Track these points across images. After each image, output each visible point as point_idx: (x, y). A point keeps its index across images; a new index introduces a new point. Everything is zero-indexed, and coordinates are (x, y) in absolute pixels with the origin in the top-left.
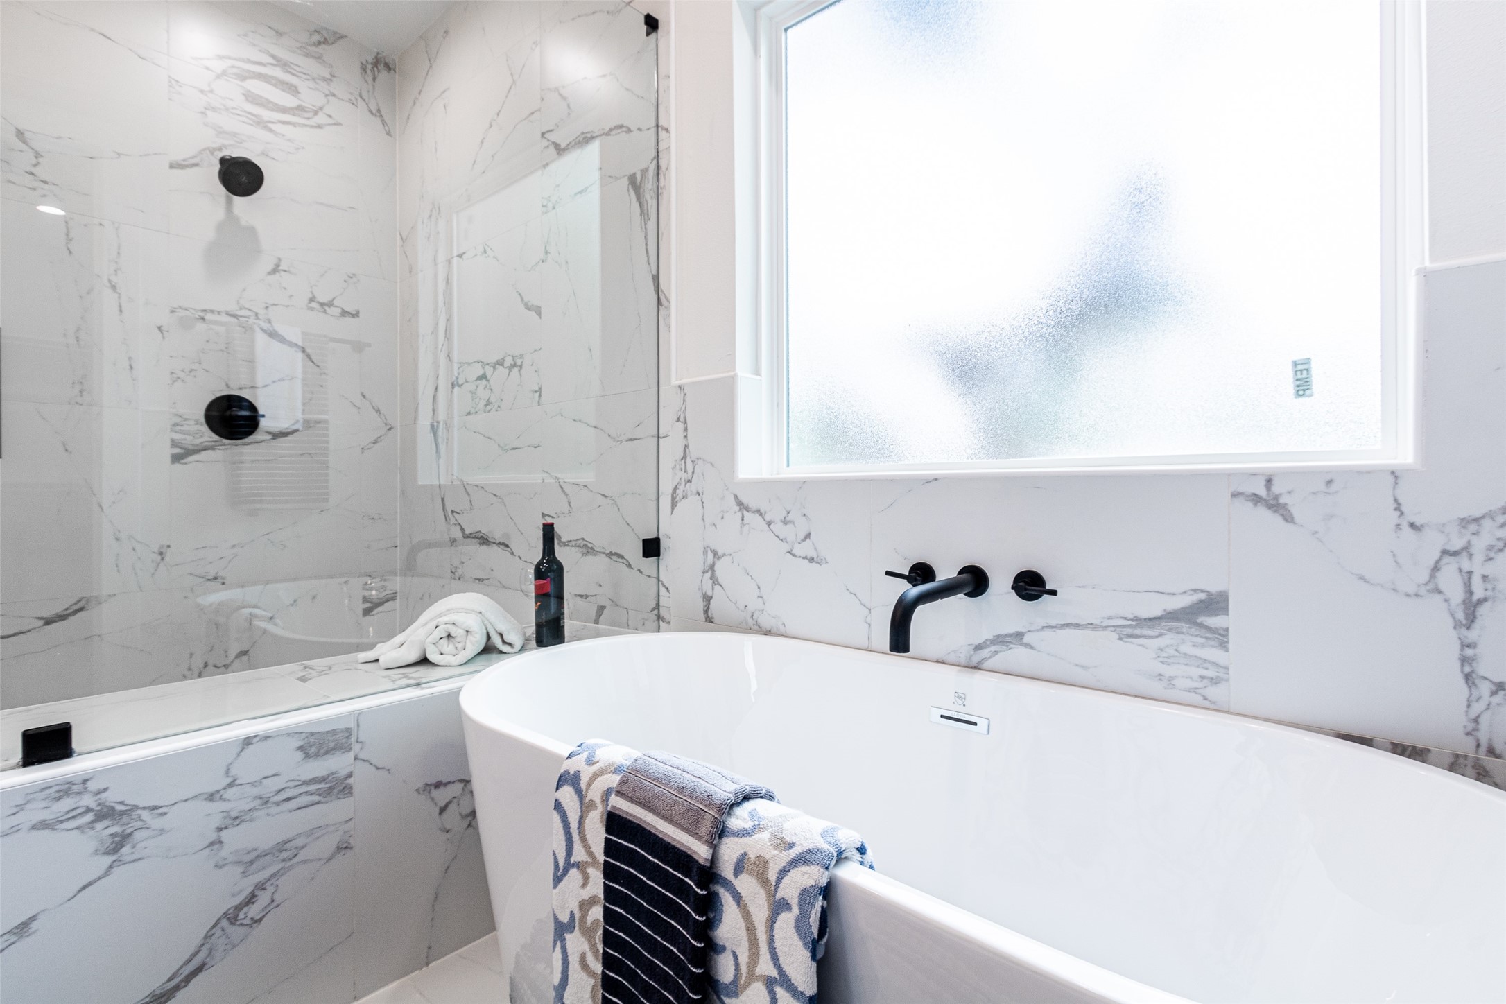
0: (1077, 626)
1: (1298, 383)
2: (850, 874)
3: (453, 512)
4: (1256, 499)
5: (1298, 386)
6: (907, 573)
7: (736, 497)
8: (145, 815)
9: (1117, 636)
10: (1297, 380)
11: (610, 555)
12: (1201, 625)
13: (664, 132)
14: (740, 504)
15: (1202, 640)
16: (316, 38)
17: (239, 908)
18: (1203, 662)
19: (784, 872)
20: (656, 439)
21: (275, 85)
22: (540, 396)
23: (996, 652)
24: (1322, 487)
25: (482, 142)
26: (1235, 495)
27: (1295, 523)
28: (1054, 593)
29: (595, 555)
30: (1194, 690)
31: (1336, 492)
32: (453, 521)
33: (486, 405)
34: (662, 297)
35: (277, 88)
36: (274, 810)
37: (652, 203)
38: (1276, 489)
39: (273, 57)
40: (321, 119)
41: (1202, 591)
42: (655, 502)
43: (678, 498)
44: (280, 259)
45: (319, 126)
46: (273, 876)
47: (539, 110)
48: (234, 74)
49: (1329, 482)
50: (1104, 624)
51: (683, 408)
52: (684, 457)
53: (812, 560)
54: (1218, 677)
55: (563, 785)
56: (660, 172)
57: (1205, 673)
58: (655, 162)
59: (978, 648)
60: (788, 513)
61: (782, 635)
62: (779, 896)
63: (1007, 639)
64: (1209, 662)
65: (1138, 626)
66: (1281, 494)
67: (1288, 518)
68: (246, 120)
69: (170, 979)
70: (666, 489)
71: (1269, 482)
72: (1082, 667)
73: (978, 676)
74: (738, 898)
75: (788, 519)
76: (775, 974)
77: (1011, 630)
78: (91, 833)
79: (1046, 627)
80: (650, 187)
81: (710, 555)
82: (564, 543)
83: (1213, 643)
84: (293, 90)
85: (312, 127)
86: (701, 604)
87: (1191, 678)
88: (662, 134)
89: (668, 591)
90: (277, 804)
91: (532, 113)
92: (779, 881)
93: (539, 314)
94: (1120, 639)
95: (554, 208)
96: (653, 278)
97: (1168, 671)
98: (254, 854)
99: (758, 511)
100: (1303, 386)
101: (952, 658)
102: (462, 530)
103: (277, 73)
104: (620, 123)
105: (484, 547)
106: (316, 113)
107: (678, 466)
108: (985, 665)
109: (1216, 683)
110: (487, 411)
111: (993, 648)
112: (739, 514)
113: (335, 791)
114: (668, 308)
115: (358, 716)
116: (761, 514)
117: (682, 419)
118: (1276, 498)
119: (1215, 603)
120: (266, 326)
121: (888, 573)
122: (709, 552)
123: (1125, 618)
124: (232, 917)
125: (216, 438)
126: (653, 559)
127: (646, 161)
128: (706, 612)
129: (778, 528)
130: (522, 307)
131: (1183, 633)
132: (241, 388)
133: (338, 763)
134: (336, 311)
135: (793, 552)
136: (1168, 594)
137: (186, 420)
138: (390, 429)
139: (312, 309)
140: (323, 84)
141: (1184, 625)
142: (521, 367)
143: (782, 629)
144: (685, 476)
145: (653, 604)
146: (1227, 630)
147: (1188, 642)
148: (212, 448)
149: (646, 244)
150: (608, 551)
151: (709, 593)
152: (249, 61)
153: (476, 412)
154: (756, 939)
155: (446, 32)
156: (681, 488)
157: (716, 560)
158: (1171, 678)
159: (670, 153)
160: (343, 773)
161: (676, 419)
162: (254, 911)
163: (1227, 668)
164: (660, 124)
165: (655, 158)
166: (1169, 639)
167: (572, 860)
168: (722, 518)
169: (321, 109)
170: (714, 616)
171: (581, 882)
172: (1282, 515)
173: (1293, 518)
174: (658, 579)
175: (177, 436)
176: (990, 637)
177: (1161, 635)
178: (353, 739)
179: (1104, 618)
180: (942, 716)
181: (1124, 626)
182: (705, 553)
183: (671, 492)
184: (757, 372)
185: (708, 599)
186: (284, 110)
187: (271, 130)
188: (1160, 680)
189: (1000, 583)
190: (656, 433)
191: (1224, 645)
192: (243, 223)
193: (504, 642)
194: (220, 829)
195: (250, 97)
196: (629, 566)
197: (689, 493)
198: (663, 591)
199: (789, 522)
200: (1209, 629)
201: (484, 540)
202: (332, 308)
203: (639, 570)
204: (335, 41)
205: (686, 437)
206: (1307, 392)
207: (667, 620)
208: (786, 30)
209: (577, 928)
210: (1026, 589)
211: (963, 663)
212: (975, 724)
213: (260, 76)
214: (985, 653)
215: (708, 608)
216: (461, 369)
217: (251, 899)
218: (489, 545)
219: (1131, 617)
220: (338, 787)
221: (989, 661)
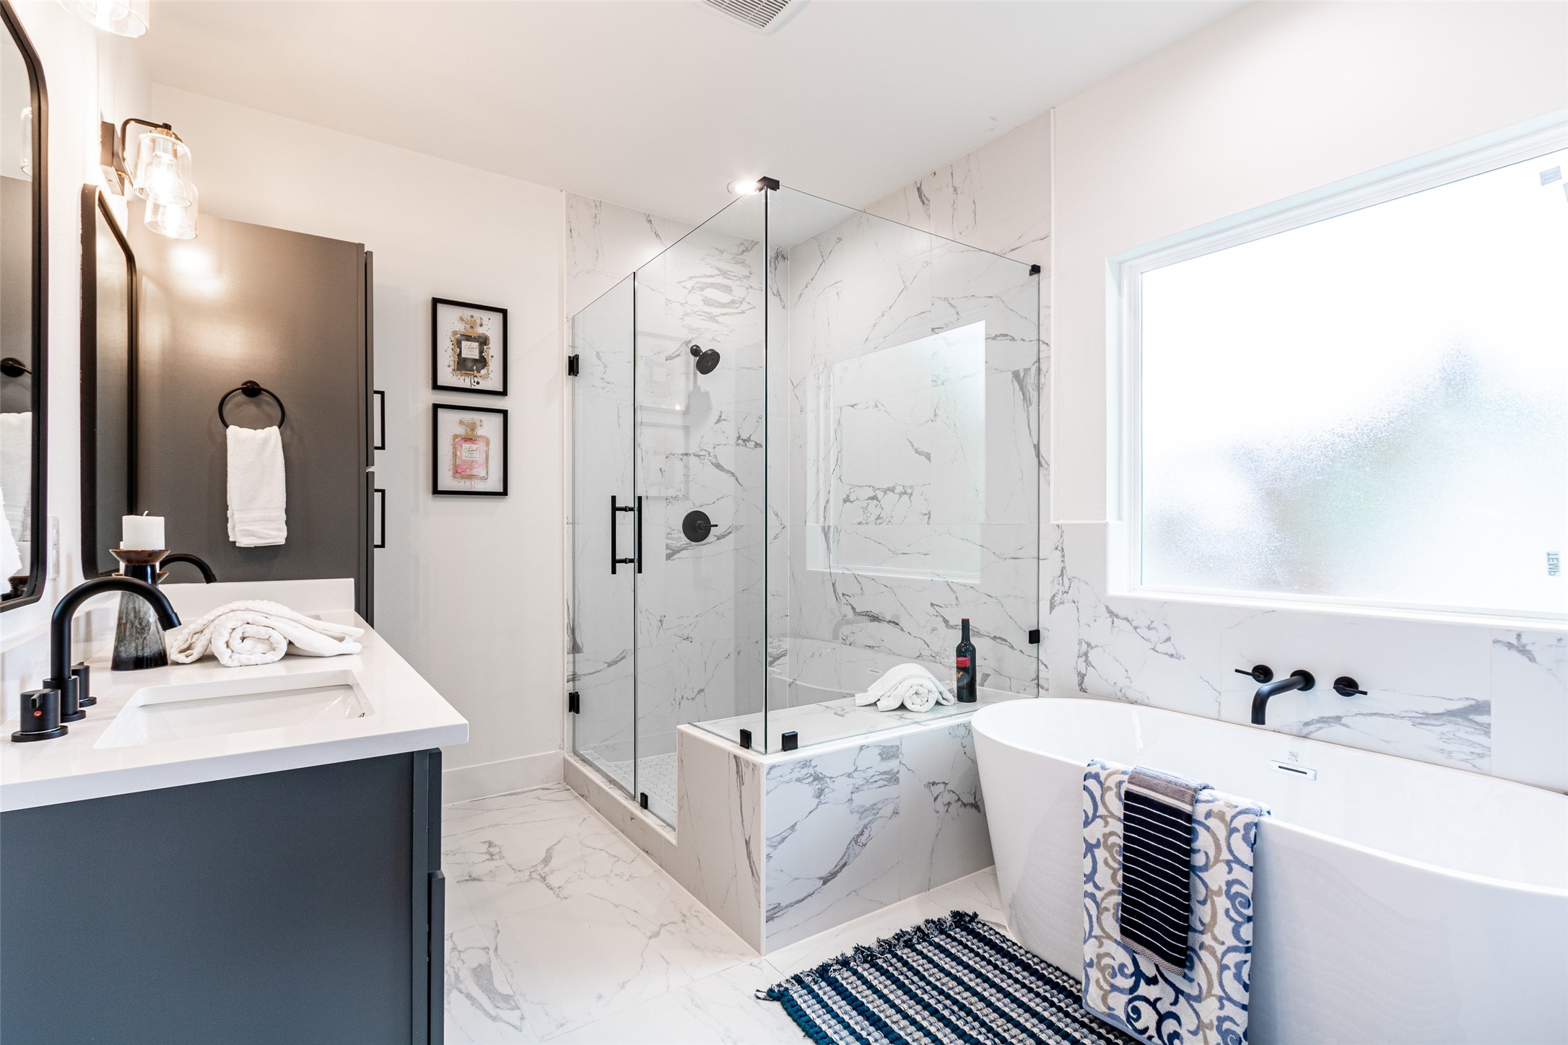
0: (1382, 715)
1: (1551, 567)
2: (1265, 819)
3: (843, 594)
4: (1510, 646)
5: (1550, 569)
6: (1251, 672)
7: (1107, 607)
8: (828, 780)
9: (1411, 723)
10: (1550, 565)
11: (995, 638)
12: (1471, 721)
13: (1045, 345)
14: (1111, 613)
15: (1473, 730)
16: (742, 248)
17: (858, 836)
18: (1473, 743)
19: (1234, 817)
20: (1037, 560)
21: (719, 289)
22: (929, 518)
23: (1321, 728)
24: (1555, 643)
25: (874, 326)
26: (1496, 642)
27: (1536, 663)
28: (1365, 693)
29: (981, 637)
30: (1467, 760)
31: (1564, 646)
32: (844, 600)
33: (877, 519)
34: (1042, 461)
35: (721, 291)
36: (871, 786)
37: (1034, 394)
38: (1524, 640)
39: (718, 269)
40: (744, 306)
41: (1472, 699)
42: (1036, 605)
43: (1056, 603)
44: (721, 412)
45: (743, 312)
46: (870, 822)
47: (930, 311)
48: (699, 287)
49: (1560, 640)
50: (1402, 715)
51: (1061, 541)
52: (1062, 575)
53: (1172, 656)
54: (1483, 753)
55: (1088, 779)
56: (1041, 372)
57: (1473, 750)
58: (1037, 364)
59: (1307, 724)
60: (1152, 622)
61: (1147, 705)
62: (1232, 826)
63: (1329, 720)
64: (1477, 744)
65: (1426, 718)
66: (1527, 644)
67: (1532, 659)
68: (703, 317)
69: (836, 867)
70: (1046, 596)
71: (1519, 636)
72: (1386, 741)
73: (1307, 742)
74: (1208, 828)
75: (1151, 626)
76: (1231, 858)
77: (1333, 714)
78: (812, 786)
79: (1359, 714)
80: (1032, 382)
81: (1085, 646)
82: (951, 626)
83: (1479, 732)
84: (728, 289)
85: (739, 313)
86: (1076, 679)
87: (1464, 753)
88: (1043, 347)
89: (1047, 668)
90: (871, 783)
91: (923, 313)
92: (1231, 821)
93: (929, 459)
94: (1413, 725)
95: (943, 384)
96: (1034, 446)
97: (1448, 747)
98: (863, 809)
99: (1126, 619)
100: (1554, 568)
101: (1286, 729)
102: (853, 608)
103: (720, 280)
104: (1005, 333)
105: (875, 623)
106: (741, 303)
107: (1056, 581)
108: (1312, 736)
109: (1482, 757)
110: (878, 523)
111: (1318, 725)
112: (1110, 620)
113: (893, 780)
114: (1048, 469)
115: (901, 738)
116: (1129, 621)
117: (1059, 548)
118: (1524, 646)
119: (1482, 708)
120: (714, 460)
121: (1237, 671)
122: (1083, 643)
123: (1417, 713)
124: (855, 840)
125: (688, 541)
126: (1036, 645)
127: (1027, 362)
128: (1080, 684)
129: (1143, 631)
130: (913, 452)
131: (1458, 724)
132: (701, 506)
133: (893, 765)
134: (751, 444)
135: (1156, 649)
136: (1448, 699)
137: (673, 530)
138: (783, 528)
139: (738, 445)
140: (745, 280)
141: (1459, 719)
142: (911, 495)
143: (1147, 701)
144: (1062, 588)
145: (1034, 676)
146: (1490, 724)
147: (1462, 730)
148: (686, 549)
149: (1029, 422)
150: (992, 636)
151: (1084, 672)
152: (706, 276)
153: (867, 523)
154: (1219, 844)
155: (840, 239)
156: (1059, 596)
157: (1089, 649)
158: (1450, 752)
159: (1050, 361)
160: (895, 771)
161: (1054, 548)
162: (863, 839)
163: (1489, 748)
164: (1041, 339)
165: (1036, 362)
166: (1448, 728)
167: (1098, 814)
168: (1095, 621)
169: (744, 299)
170: (1087, 688)
171: (1103, 825)
172: (1528, 657)
173: (1535, 659)
174: (1038, 659)
175: (669, 542)
176: (1316, 718)
177: (1442, 725)
178: (899, 752)
179: (1402, 711)
180: (1280, 767)
181: (1417, 717)
182: (1080, 643)
183: (1050, 598)
184: (1120, 519)
185: (1082, 676)
186: (724, 305)
187: (717, 322)
188: (1442, 753)
189: (1324, 683)
190: (1037, 556)
191: (1487, 733)
192: (703, 390)
193: (943, 699)
194: (852, 793)
195: (707, 302)
196: (1012, 647)
197: (1066, 602)
198: (1042, 667)
199: (1153, 628)
200: (1477, 723)
201: (875, 618)
202: (750, 442)
203: (1021, 651)
204: (752, 248)
205: (1063, 561)
206: (1557, 573)
207: (1046, 687)
208: (1142, 273)
209: (1102, 846)
210: (1344, 690)
211: (1295, 733)
212: (1306, 773)
213: (712, 285)
214: (1312, 728)
215: (1083, 682)
216: (852, 490)
217: (862, 833)
218: (879, 622)
219: (1422, 712)
220: (893, 778)
221: (1315, 733)
